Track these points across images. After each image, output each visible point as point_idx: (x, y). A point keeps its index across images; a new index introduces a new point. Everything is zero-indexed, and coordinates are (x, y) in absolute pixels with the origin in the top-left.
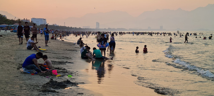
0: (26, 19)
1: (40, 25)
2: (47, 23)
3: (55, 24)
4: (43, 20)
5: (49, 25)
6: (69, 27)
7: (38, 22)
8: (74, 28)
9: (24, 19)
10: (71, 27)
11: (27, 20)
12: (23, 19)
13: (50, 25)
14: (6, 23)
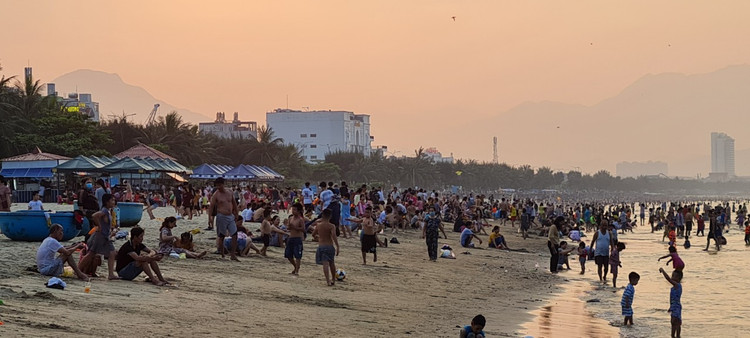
0: (229, 119)
1: (329, 158)
2: (375, 145)
3: (431, 151)
4: (349, 125)
5: (387, 154)
6: (526, 172)
7: (309, 141)
8: (560, 175)
9: (220, 116)
10: (545, 172)
11: (237, 124)
12: (214, 119)
13: (398, 156)
14: (62, 145)
